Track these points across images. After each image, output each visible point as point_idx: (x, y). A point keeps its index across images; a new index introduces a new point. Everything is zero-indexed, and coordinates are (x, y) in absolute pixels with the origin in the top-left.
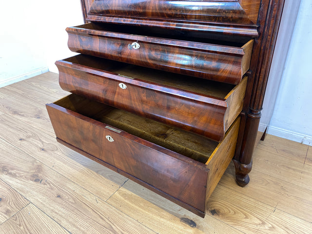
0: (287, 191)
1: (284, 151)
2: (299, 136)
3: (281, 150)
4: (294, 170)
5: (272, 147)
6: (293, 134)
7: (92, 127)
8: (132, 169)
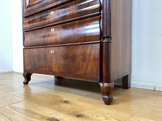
7: (45, 49)
8: (62, 68)
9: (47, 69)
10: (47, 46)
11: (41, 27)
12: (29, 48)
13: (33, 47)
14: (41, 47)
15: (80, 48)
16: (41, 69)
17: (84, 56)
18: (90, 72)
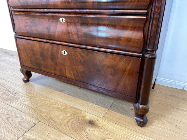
0: (181, 129)
1: (171, 96)
2: (181, 84)
3: (169, 95)
4: (182, 110)
5: (161, 93)
6: (176, 83)
7: (51, 46)
8: (80, 76)
9: (58, 73)
10: (55, 42)
11: (42, 10)
12: (25, 38)
13: (32, 38)
14: (44, 40)
15: (108, 57)
16: (48, 70)
17: (114, 70)
18: (122, 90)
